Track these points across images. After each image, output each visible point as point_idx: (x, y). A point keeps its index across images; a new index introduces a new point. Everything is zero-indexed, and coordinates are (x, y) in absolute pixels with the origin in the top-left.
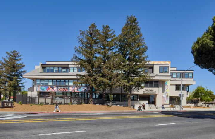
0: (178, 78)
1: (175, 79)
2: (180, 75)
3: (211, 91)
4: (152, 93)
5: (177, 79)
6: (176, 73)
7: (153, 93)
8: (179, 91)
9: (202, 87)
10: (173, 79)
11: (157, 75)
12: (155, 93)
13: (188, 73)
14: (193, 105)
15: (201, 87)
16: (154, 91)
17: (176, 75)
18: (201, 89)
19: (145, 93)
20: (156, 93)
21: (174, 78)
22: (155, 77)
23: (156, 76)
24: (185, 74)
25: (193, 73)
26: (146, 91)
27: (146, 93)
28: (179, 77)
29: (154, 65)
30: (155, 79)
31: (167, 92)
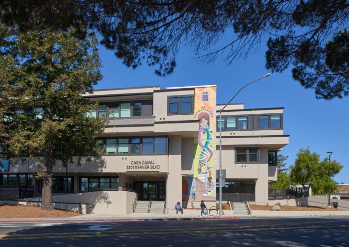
0: (242, 130)
1: (233, 132)
2: (247, 121)
3: (337, 162)
4: (149, 170)
5: (238, 133)
6: (237, 117)
7: (153, 170)
8: (244, 165)
9: (312, 153)
10: (227, 134)
11: (162, 120)
12: (156, 170)
13: (269, 115)
14: (292, 202)
15: (308, 152)
16: (156, 164)
17: (237, 122)
18: (307, 159)
19: (131, 170)
20: (162, 170)
21: (231, 129)
22: (152, 125)
23: (156, 123)
24: (260, 117)
25: (281, 115)
26: (135, 165)
27: (135, 170)
28: (245, 127)
29: (154, 94)
30: (156, 131)
31: (208, 168)
